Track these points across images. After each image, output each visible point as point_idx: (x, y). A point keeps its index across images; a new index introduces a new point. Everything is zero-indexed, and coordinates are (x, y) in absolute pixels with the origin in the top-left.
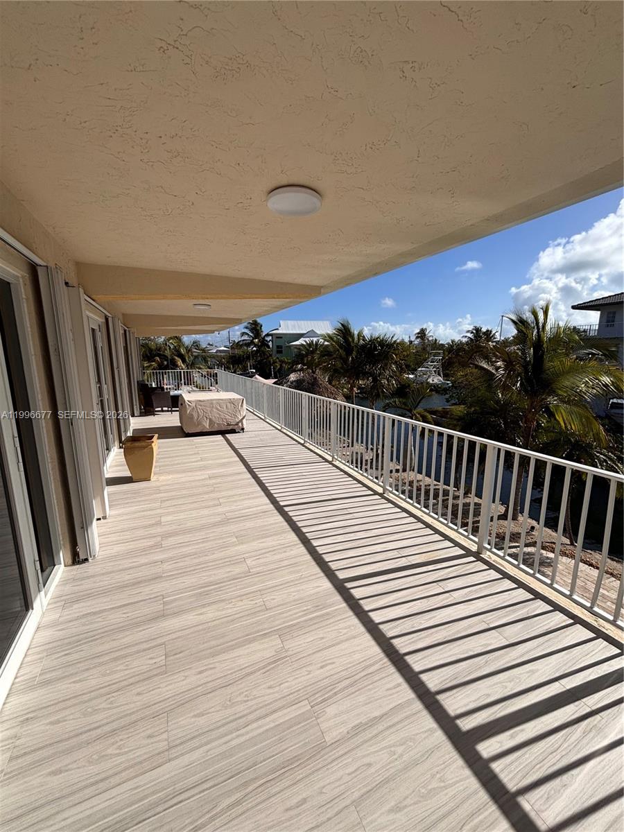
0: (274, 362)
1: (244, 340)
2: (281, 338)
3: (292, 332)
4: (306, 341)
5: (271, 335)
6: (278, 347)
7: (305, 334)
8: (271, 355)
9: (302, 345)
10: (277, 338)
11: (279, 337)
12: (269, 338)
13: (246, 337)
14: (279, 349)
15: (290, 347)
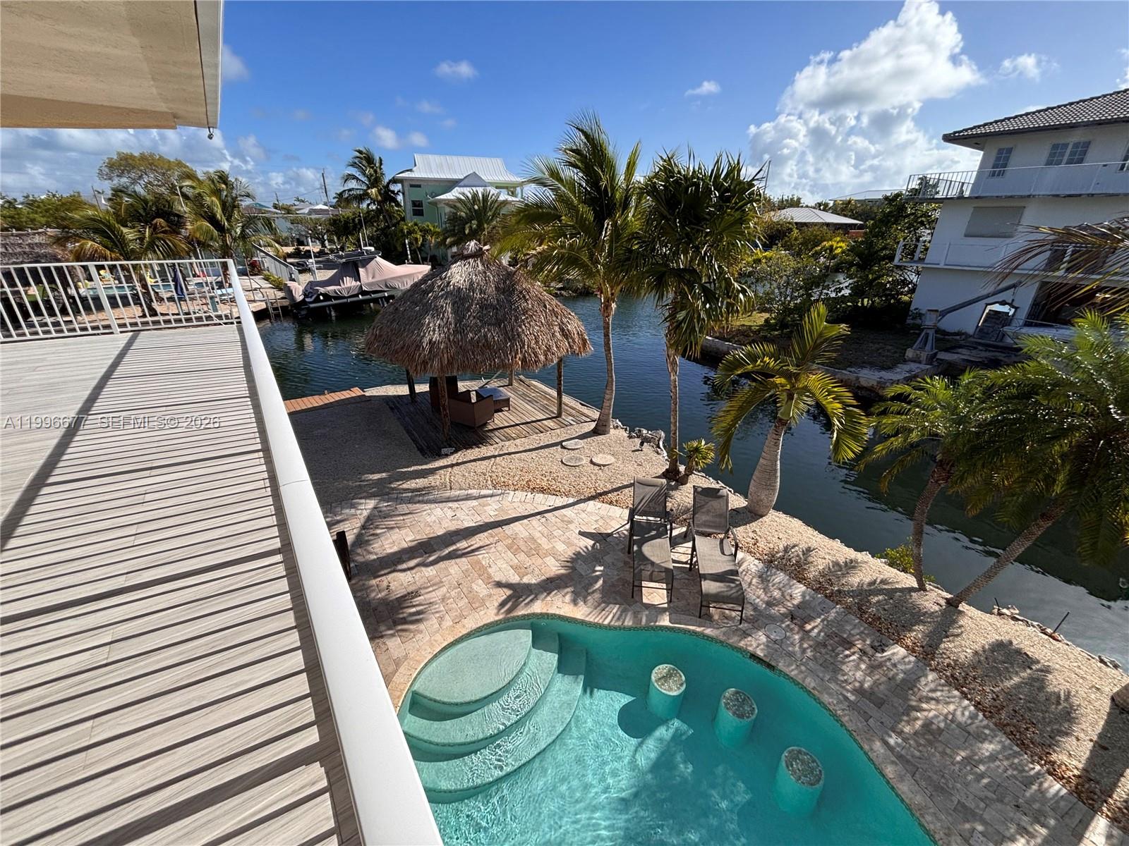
0: (410, 233)
1: (350, 190)
2: (419, 186)
3: (437, 176)
4: (463, 194)
5: (401, 181)
6: (415, 204)
7: (461, 180)
8: (403, 219)
9: (459, 200)
10: (412, 186)
11: (416, 184)
12: (396, 188)
13: (352, 184)
14: (418, 208)
15: (435, 204)
